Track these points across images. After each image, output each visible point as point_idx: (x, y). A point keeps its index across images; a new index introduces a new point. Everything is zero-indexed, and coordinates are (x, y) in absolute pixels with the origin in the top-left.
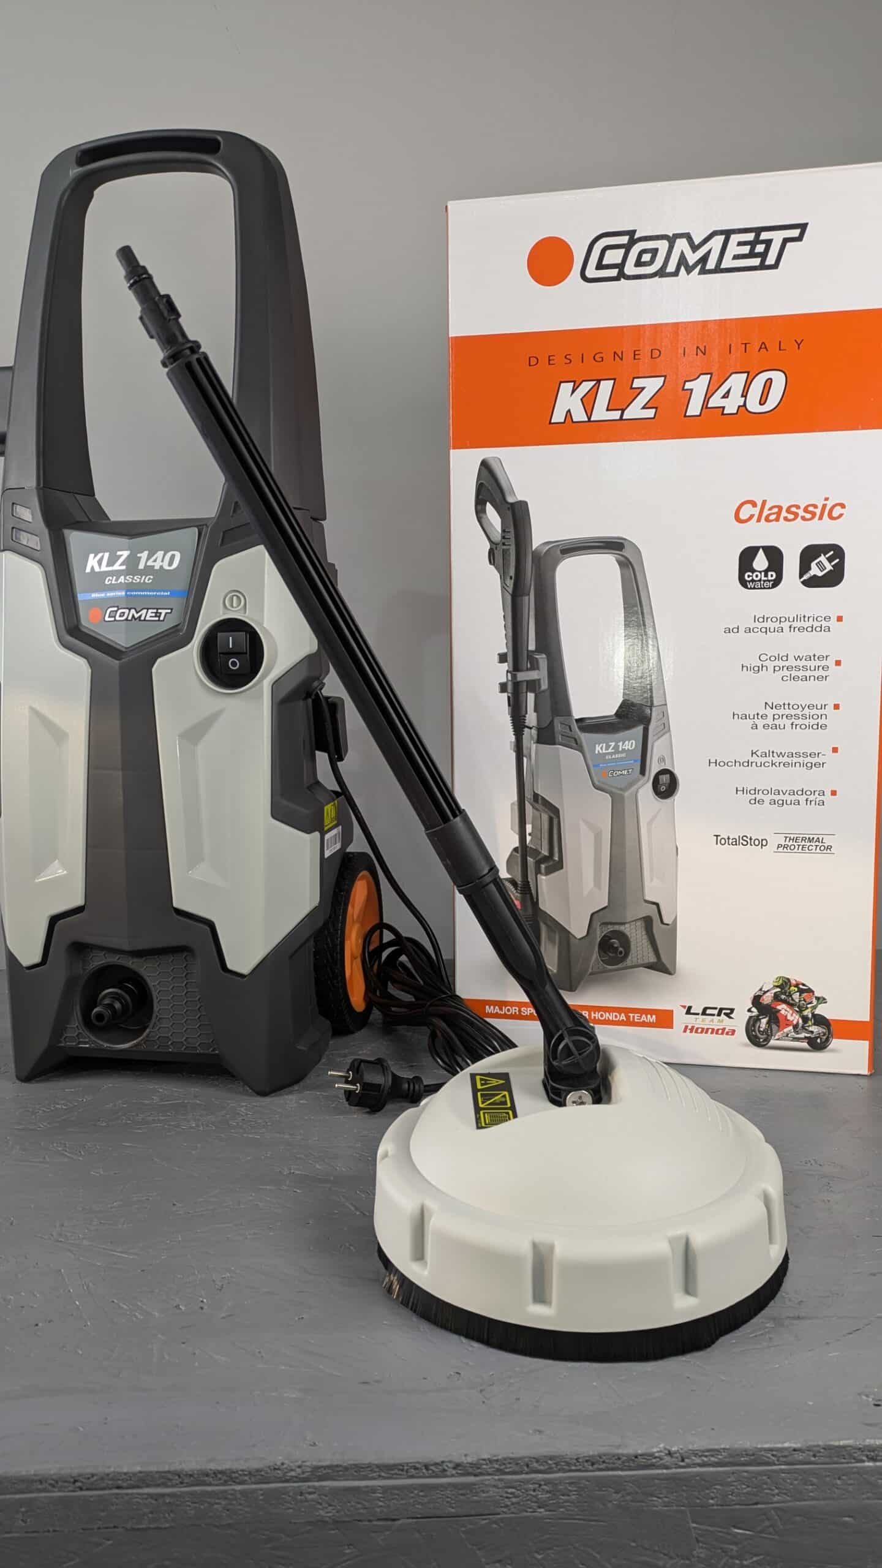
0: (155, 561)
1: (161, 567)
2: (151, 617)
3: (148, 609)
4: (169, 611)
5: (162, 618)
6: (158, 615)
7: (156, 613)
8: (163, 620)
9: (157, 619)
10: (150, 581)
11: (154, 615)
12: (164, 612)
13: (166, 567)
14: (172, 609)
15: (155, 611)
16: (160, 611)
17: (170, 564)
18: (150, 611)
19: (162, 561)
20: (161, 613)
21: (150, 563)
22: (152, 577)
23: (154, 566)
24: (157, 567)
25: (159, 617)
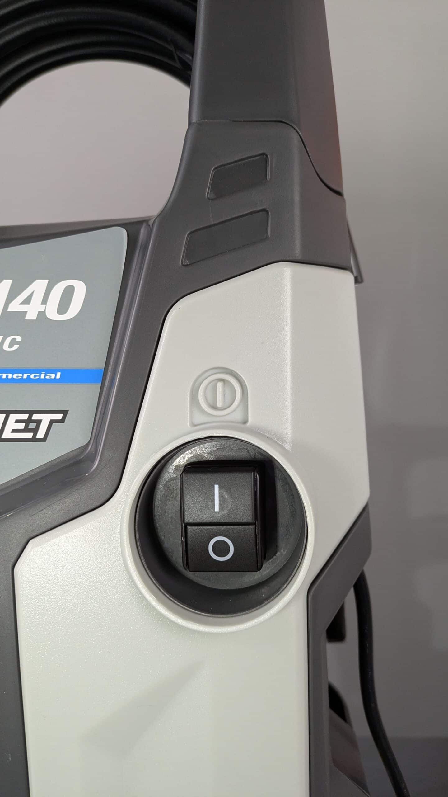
0: (27, 301)
1: (42, 314)
2: (14, 431)
3: (8, 413)
4: (59, 416)
5: (41, 434)
6: (32, 426)
7: (27, 422)
8: (44, 439)
9: (30, 435)
10: (16, 347)
11: (22, 426)
12: (46, 419)
13: (52, 314)
14: (65, 413)
15: (25, 417)
16: (35, 417)
17: (63, 308)
18: (13, 417)
19: (44, 302)
20: (39, 422)
21: (15, 306)
22: (19, 338)
23: (25, 313)
24: (32, 315)
25: (35, 431)
